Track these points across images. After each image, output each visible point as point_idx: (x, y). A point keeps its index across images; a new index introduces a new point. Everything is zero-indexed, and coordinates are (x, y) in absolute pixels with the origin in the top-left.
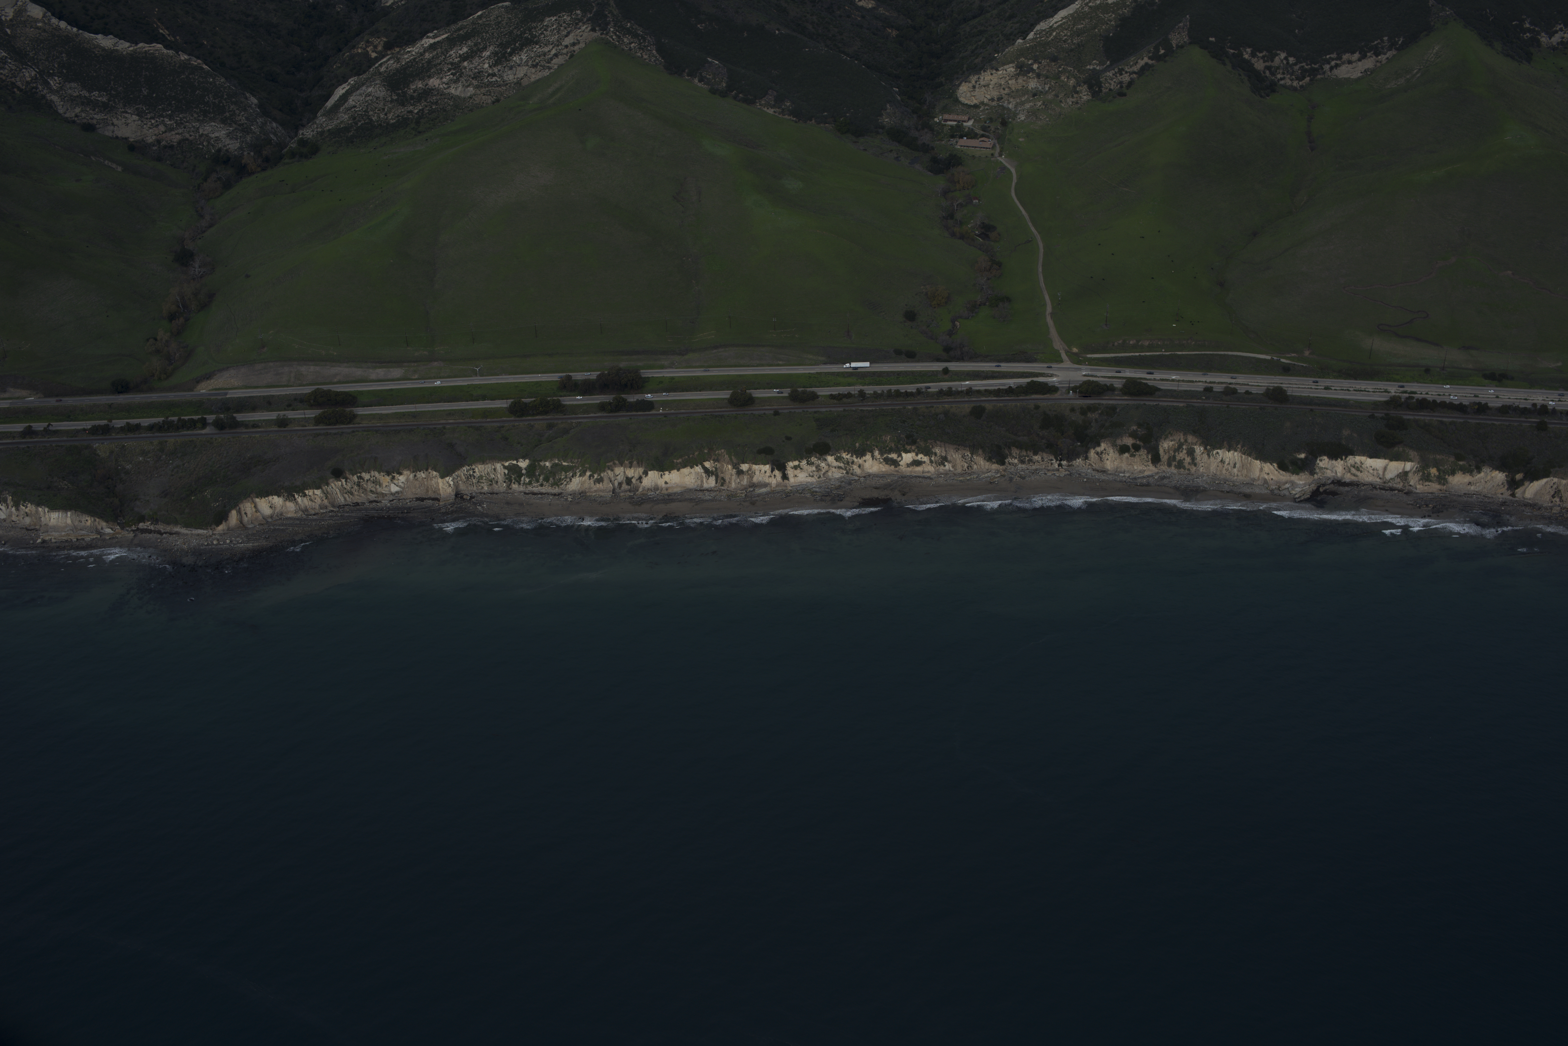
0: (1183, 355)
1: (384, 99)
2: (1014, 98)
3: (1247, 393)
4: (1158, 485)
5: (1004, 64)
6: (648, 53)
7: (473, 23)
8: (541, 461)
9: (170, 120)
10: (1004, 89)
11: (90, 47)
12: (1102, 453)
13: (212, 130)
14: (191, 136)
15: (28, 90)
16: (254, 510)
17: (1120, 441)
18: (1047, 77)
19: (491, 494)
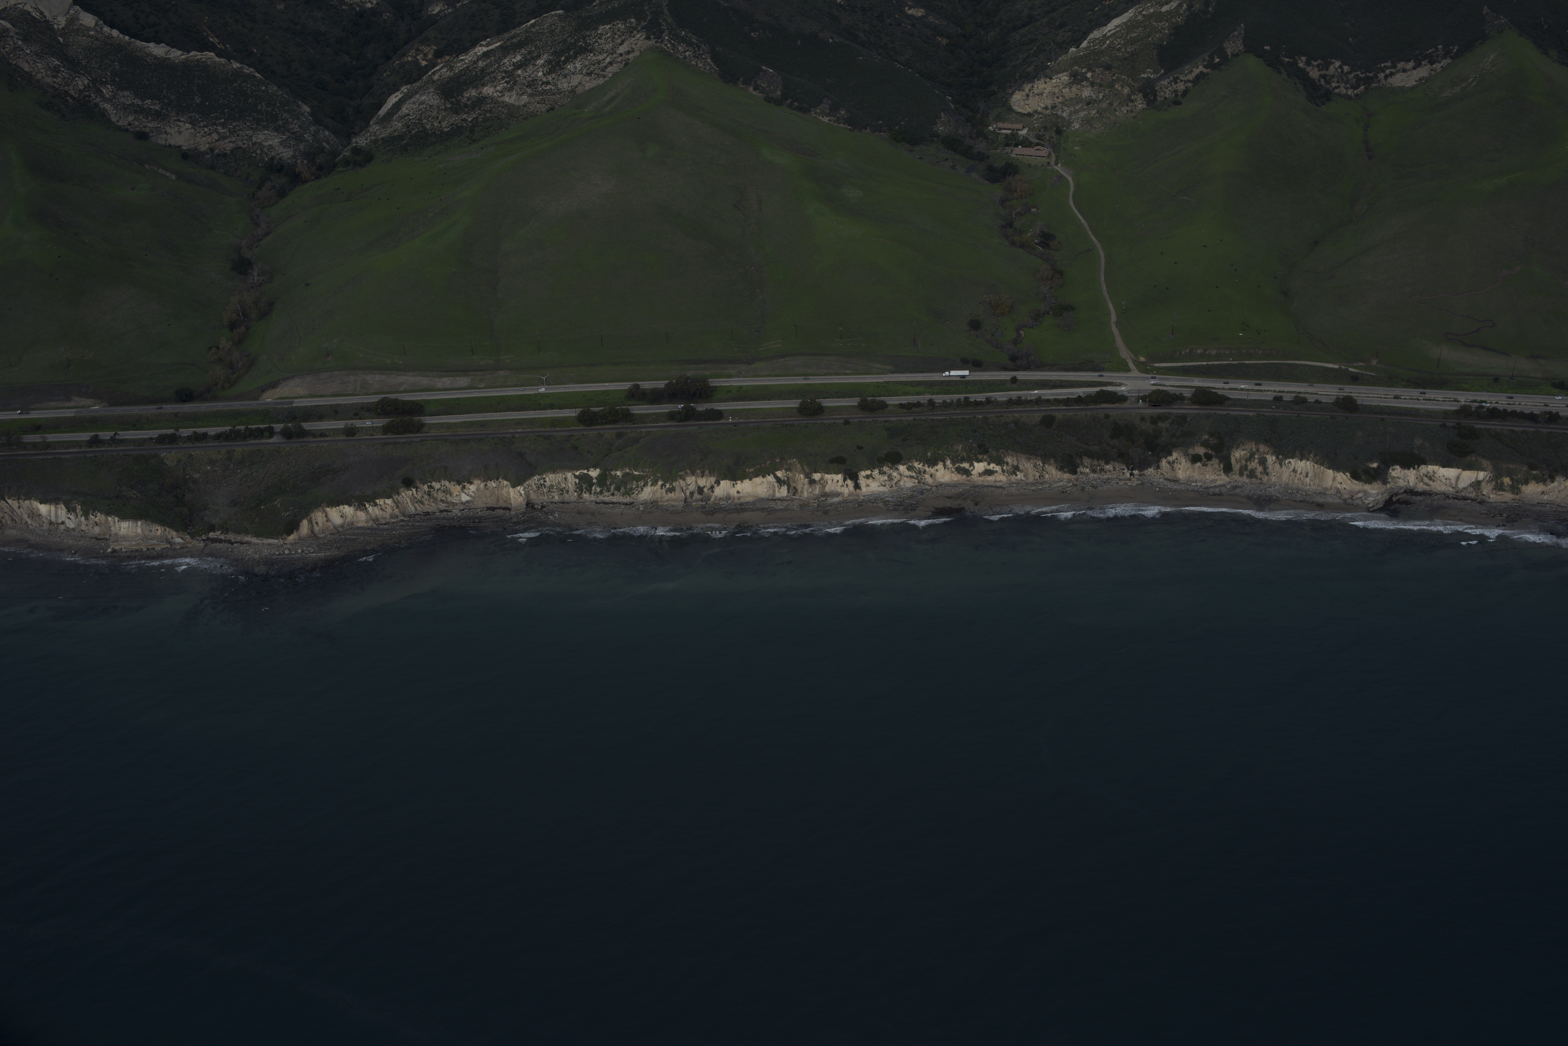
0: (1250, 364)
1: (438, 107)
2: (1068, 107)
3: (1317, 402)
4: (1231, 495)
5: (1058, 73)
6: (703, 61)
7: (526, 31)
8: (612, 470)
9: (223, 128)
10: (1058, 98)
11: (142, 55)
12: (1174, 462)
13: (265, 139)
14: (244, 144)
15: (81, 98)
16: (325, 519)
17: (1192, 450)
18: (1101, 86)
19: (562, 503)
